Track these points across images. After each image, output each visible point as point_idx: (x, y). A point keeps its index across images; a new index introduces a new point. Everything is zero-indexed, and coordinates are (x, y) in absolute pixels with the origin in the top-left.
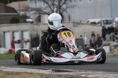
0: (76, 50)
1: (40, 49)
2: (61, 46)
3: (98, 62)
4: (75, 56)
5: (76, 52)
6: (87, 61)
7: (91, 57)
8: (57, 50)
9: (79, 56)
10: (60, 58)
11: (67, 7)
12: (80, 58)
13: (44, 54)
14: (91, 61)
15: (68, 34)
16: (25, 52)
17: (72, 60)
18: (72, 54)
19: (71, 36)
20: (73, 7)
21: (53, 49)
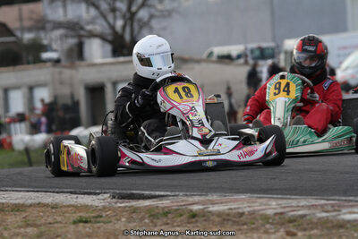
11: (152, 17)
20: (168, 14)
21: (146, 134)
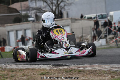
0: (68, 45)
1: (35, 47)
2: (54, 43)
3: (89, 56)
4: (68, 51)
5: (68, 47)
6: (79, 55)
7: (82, 51)
8: (51, 46)
9: (71, 51)
10: (53, 54)
11: (65, 5)
12: (72, 53)
13: (39, 51)
14: (82, 55)
15: (60, 31)
16: (22, 50)
17: (64, 55)
18: (64, 50)
19: (62, 33)
20: (70, 4)
21: (47, 46)
